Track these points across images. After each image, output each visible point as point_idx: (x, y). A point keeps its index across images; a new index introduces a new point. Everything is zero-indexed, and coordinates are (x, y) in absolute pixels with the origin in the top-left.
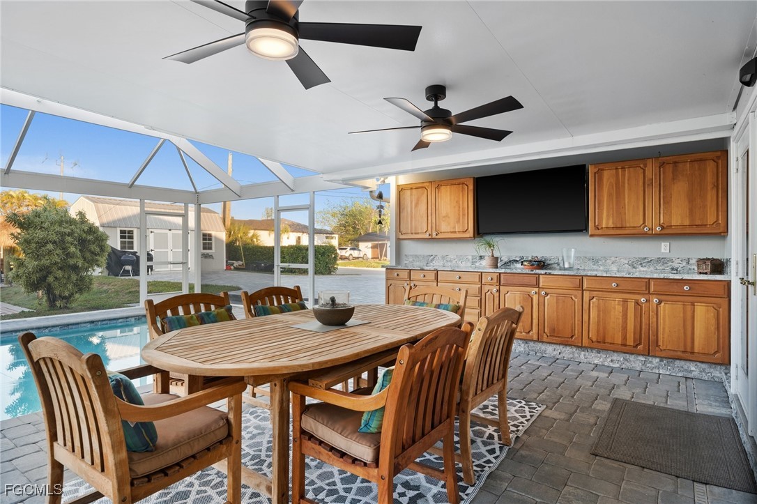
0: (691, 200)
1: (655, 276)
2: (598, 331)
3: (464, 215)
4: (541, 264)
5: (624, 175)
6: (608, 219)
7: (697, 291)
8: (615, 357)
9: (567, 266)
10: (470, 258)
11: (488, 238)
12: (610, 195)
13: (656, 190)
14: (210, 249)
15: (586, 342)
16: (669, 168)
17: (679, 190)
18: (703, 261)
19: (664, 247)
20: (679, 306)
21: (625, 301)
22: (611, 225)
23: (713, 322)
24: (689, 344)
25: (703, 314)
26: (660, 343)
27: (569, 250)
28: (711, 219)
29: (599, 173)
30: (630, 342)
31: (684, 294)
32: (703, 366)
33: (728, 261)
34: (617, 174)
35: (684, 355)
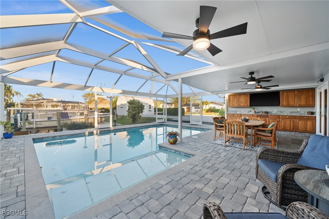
0: (306, 99)
1: (298, 115)
2: (284, 127)
3: (247, 102)
4: (267, 113)
5: (289, 94)
6: (285, 103)
7: (308, 118)
8: (288, 132)
9: (274, 113)
10: (247, 111)
11: (253, 107)
12: (286, 98)
13: (297, 97)
14: (151, 109)
15: (280, 129)
16: (301, 93)
17: (303, 97)
18: (309, 112)
19: (299, 109)
20: (304, 122)
21: (290, 120)
22: (286, 104)
23: (312, 125)
24: (306, 129)
25: (309, 123)
26: (299, 129)
27: (275, 110)
28: (311, 103)
29: (283, 93)
30: (292, 129)
31: (305, 119)
32: (309, 134)
33: (315, 112)
34: (288, 94)
35: (305, 132)
